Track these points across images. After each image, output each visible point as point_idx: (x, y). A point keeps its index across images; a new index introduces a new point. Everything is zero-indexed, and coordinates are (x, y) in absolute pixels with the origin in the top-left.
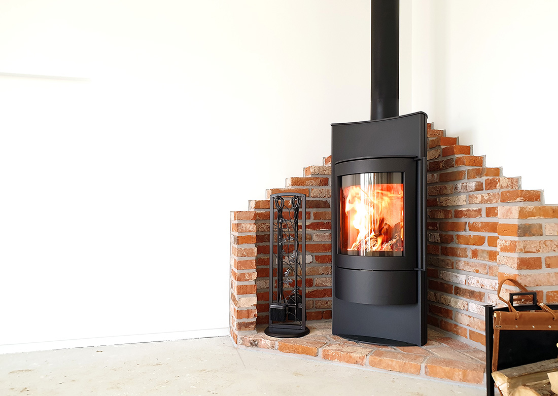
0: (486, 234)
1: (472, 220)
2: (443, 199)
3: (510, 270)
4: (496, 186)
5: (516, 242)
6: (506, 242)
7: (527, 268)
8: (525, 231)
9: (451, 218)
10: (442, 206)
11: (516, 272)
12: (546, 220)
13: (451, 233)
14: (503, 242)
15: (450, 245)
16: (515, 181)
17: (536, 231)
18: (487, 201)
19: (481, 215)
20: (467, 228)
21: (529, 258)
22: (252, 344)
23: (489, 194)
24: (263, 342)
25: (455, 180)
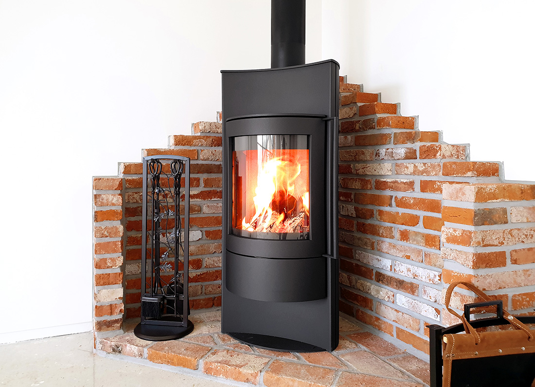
0: (421, 214)
1: (400, 195)
2: (359, 166)
3: (463, 268)
4: (435, 156)
5: (470, 233)
6: (455, 231)
7: (486, 267)
8: (483, 218)
9: (371, 189)
10: (357, 174)
11: (471, 272)
12: (512, 204)
13: (370, 207)
14: (451, 231)
15: (369, 222)
16: (461, 150)
17: (499, 217)
18: (422, 173)
19: (413, 189)
20: (394, 203)
21: (489, 253)
22: (114, 350)
23: (425, 164)
24: (128, 348)
25: (377, 144)
